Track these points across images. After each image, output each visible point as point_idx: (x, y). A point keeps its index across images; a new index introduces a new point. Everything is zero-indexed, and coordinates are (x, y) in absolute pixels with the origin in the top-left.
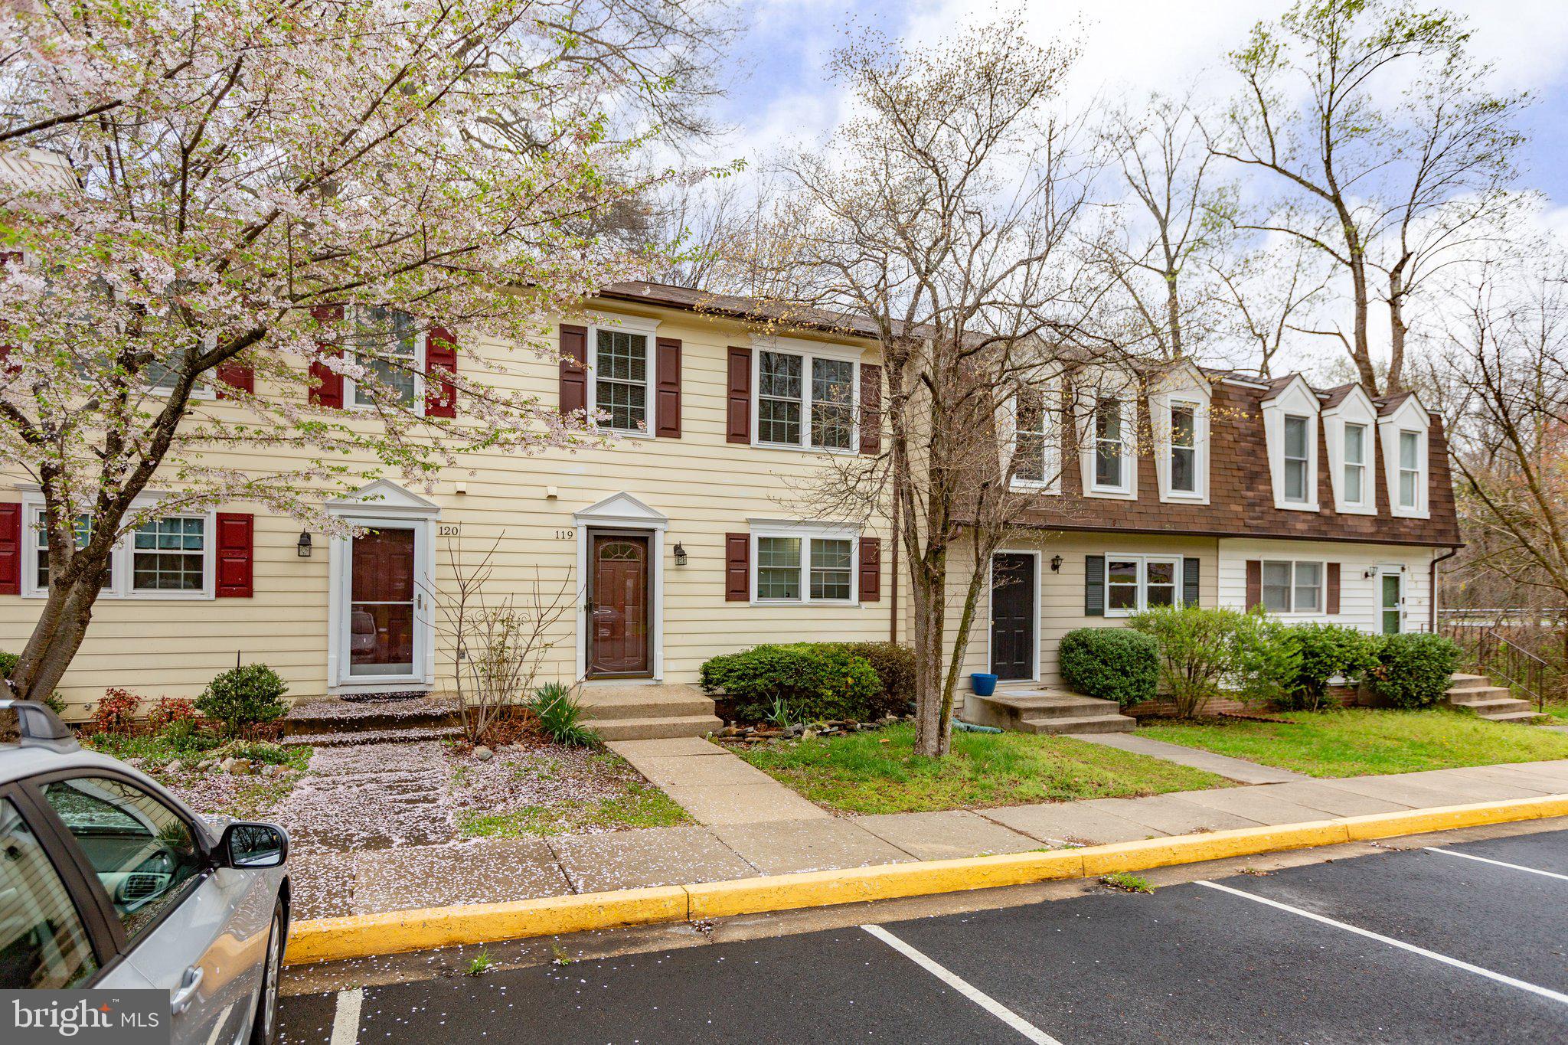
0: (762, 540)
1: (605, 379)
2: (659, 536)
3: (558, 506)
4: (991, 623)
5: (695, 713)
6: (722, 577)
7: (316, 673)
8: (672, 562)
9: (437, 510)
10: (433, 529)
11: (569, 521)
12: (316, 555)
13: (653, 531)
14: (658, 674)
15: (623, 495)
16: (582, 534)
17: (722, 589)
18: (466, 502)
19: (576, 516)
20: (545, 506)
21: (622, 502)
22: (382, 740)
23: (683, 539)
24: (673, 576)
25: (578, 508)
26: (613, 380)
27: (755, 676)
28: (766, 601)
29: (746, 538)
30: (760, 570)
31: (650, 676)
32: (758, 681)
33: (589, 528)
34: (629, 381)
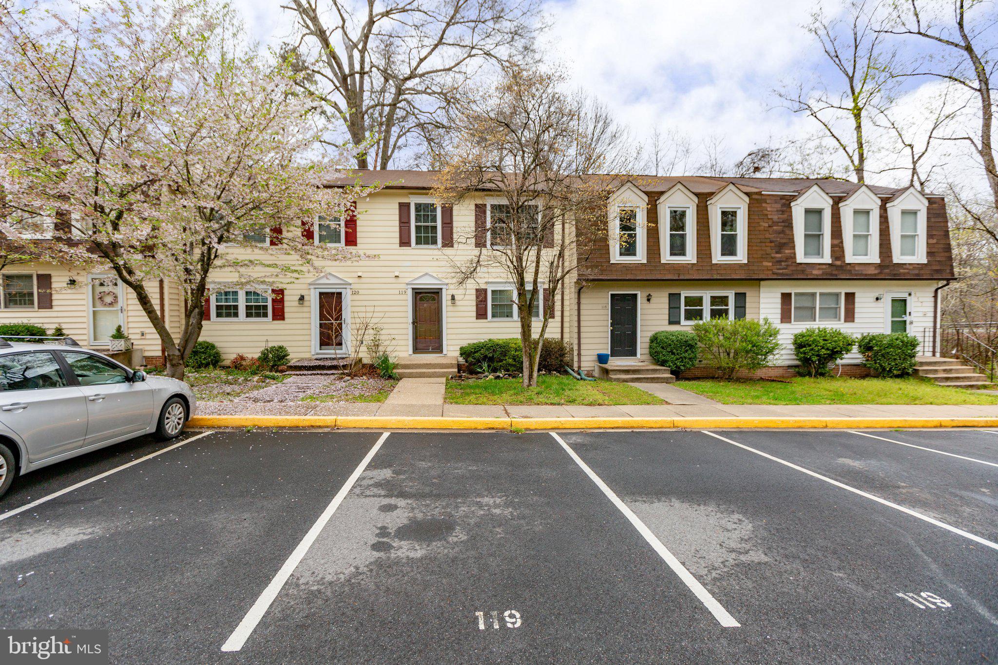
0: (493, 292)
1: (419, 224)
2: (444, 291)
3: (400, 280)
4: (610, 328)
5: (448, 368)
6: (474, 308)
7: (307, 349)
8: (449, 303)
9: (350, 284)
10: (349, 292)
11: (404, 286)
12: (306, 303)
13: (441, 289)
14: (445, 352)
15: (426, 274)
16: (410, 293)
17: (474, 314)
18: (362, 280)
19: (407, 284)
20: (394, 280)
21: (427, 277)
22: (318, 374)
23: (454, 292)
24: (451, 308)
25: (408, 280)
26: (422, 224)
27: (475, 352)
28: (495, 319)
29: (485, 291)
30: (492, 305)
31: (441, 352)
32: (476, 354)
33: (413, 289)
34: (430, 224)
